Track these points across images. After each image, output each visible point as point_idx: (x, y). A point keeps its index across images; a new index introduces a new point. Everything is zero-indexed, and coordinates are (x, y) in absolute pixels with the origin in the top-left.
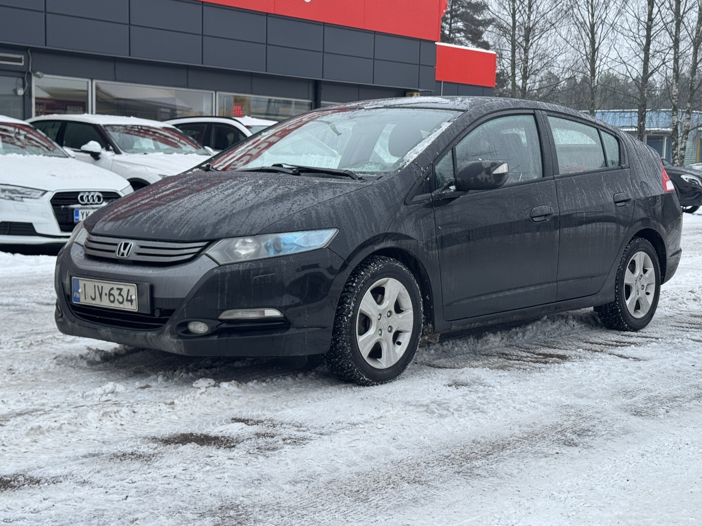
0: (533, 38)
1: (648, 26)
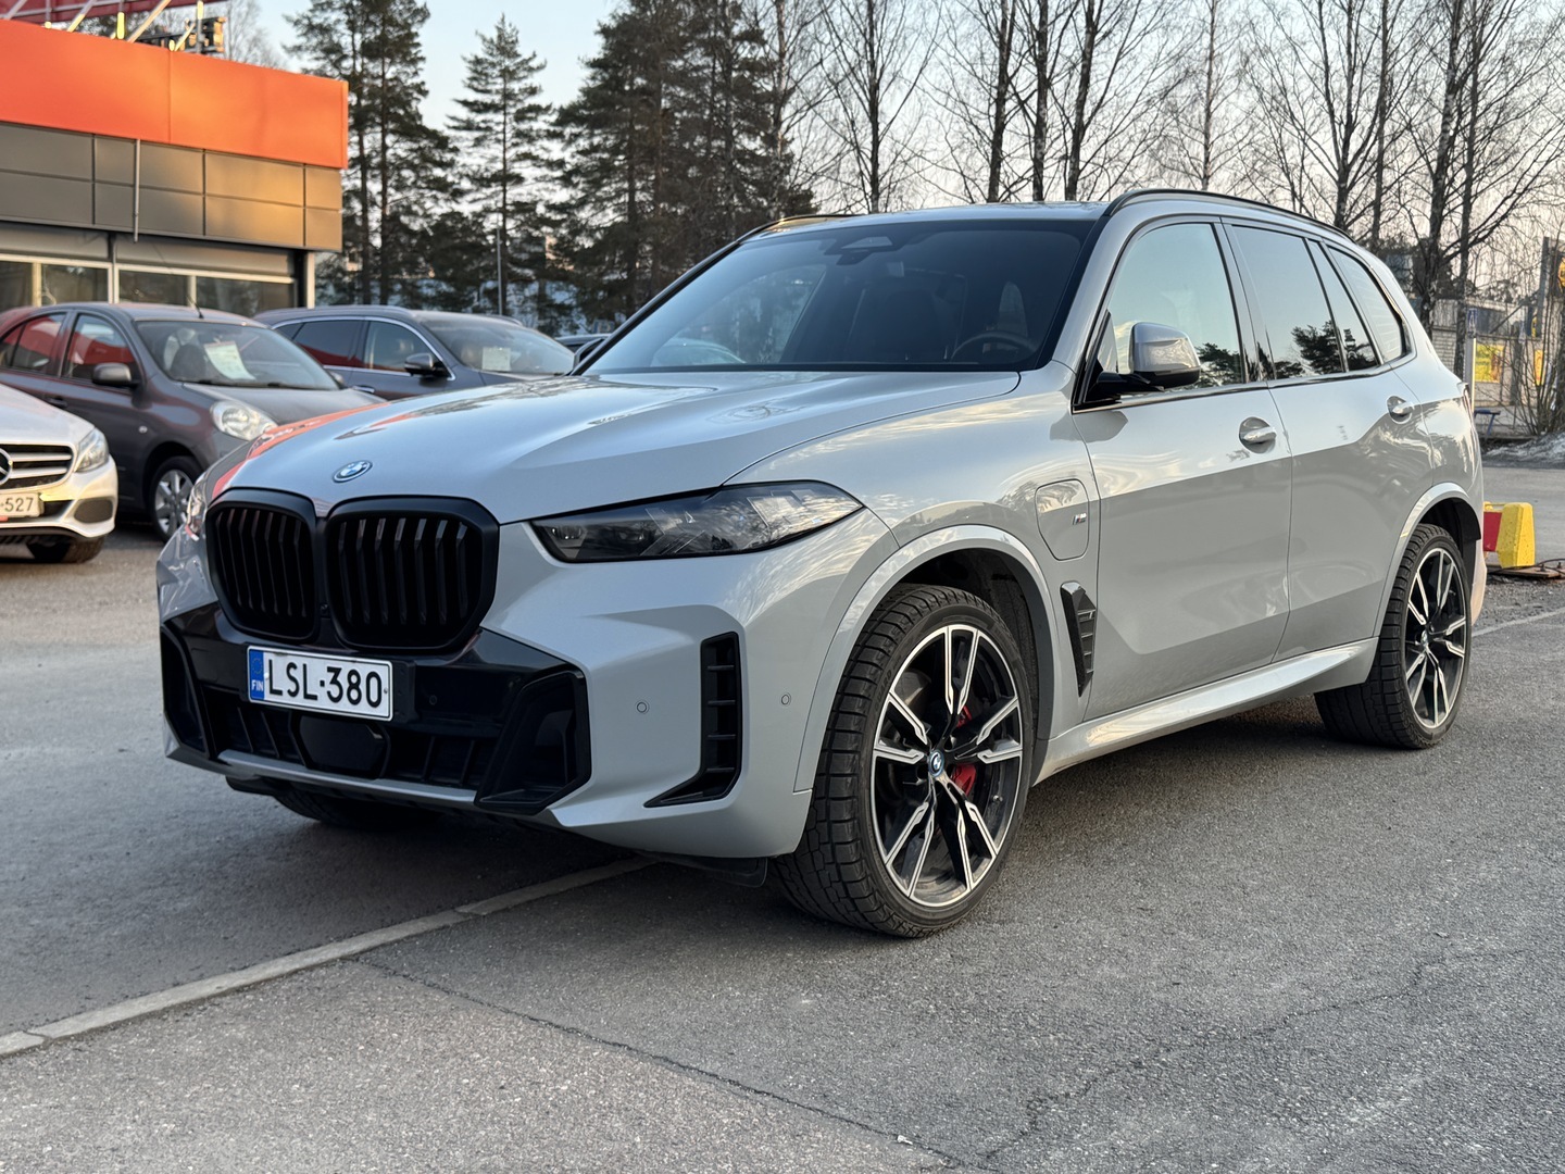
1: (998, 93)
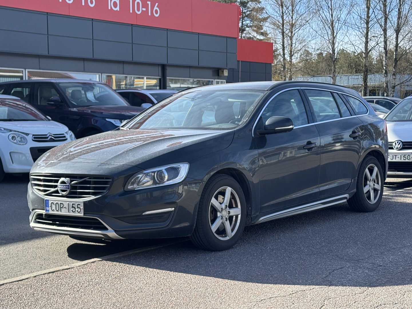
0: (295, 30)
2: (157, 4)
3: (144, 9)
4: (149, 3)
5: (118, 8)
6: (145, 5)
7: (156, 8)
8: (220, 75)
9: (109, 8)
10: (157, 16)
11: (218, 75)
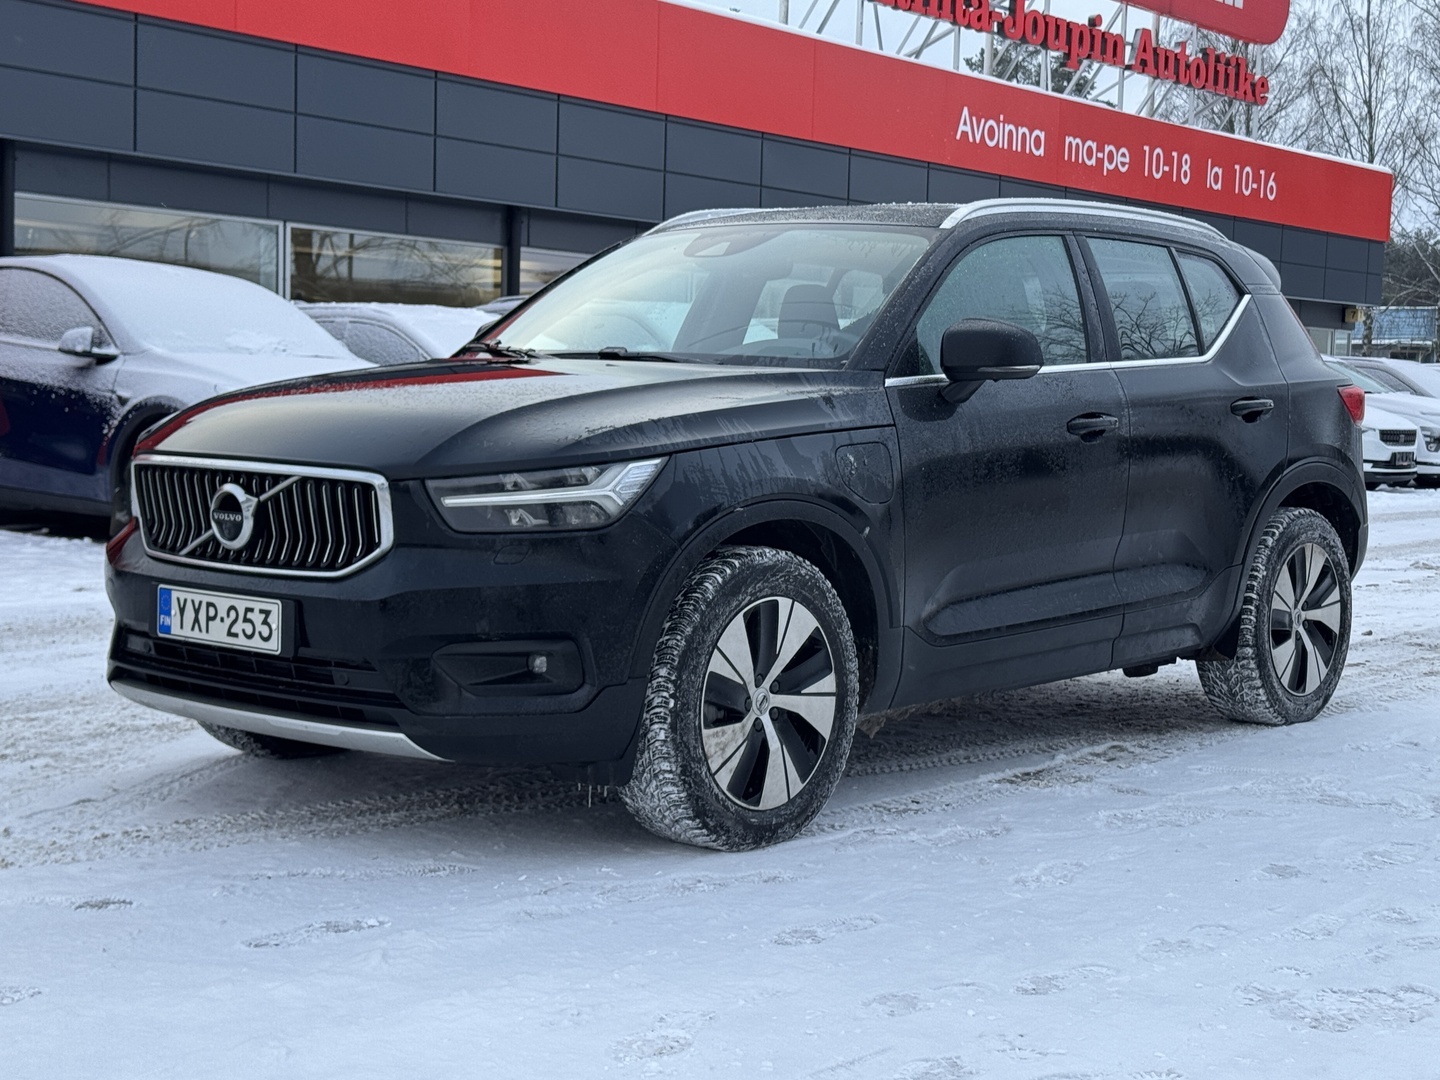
2: (1273, 175)
3: (1255, 186)
4: (1262, 172)
5: (1218, 187)
6: (1257, 179)
7: (1271, 183)
8: (1346, 320)
9: (1208, 186)
10: (1271, 198)
11: (1343, 320)
